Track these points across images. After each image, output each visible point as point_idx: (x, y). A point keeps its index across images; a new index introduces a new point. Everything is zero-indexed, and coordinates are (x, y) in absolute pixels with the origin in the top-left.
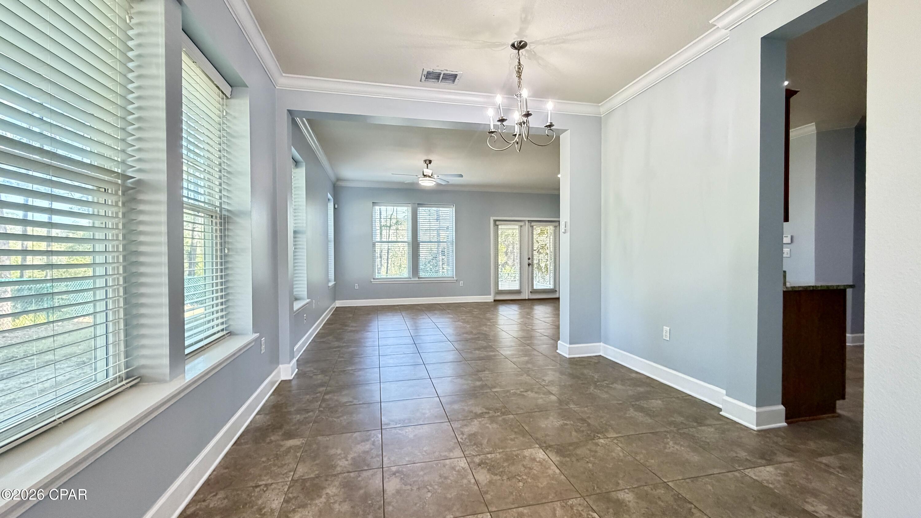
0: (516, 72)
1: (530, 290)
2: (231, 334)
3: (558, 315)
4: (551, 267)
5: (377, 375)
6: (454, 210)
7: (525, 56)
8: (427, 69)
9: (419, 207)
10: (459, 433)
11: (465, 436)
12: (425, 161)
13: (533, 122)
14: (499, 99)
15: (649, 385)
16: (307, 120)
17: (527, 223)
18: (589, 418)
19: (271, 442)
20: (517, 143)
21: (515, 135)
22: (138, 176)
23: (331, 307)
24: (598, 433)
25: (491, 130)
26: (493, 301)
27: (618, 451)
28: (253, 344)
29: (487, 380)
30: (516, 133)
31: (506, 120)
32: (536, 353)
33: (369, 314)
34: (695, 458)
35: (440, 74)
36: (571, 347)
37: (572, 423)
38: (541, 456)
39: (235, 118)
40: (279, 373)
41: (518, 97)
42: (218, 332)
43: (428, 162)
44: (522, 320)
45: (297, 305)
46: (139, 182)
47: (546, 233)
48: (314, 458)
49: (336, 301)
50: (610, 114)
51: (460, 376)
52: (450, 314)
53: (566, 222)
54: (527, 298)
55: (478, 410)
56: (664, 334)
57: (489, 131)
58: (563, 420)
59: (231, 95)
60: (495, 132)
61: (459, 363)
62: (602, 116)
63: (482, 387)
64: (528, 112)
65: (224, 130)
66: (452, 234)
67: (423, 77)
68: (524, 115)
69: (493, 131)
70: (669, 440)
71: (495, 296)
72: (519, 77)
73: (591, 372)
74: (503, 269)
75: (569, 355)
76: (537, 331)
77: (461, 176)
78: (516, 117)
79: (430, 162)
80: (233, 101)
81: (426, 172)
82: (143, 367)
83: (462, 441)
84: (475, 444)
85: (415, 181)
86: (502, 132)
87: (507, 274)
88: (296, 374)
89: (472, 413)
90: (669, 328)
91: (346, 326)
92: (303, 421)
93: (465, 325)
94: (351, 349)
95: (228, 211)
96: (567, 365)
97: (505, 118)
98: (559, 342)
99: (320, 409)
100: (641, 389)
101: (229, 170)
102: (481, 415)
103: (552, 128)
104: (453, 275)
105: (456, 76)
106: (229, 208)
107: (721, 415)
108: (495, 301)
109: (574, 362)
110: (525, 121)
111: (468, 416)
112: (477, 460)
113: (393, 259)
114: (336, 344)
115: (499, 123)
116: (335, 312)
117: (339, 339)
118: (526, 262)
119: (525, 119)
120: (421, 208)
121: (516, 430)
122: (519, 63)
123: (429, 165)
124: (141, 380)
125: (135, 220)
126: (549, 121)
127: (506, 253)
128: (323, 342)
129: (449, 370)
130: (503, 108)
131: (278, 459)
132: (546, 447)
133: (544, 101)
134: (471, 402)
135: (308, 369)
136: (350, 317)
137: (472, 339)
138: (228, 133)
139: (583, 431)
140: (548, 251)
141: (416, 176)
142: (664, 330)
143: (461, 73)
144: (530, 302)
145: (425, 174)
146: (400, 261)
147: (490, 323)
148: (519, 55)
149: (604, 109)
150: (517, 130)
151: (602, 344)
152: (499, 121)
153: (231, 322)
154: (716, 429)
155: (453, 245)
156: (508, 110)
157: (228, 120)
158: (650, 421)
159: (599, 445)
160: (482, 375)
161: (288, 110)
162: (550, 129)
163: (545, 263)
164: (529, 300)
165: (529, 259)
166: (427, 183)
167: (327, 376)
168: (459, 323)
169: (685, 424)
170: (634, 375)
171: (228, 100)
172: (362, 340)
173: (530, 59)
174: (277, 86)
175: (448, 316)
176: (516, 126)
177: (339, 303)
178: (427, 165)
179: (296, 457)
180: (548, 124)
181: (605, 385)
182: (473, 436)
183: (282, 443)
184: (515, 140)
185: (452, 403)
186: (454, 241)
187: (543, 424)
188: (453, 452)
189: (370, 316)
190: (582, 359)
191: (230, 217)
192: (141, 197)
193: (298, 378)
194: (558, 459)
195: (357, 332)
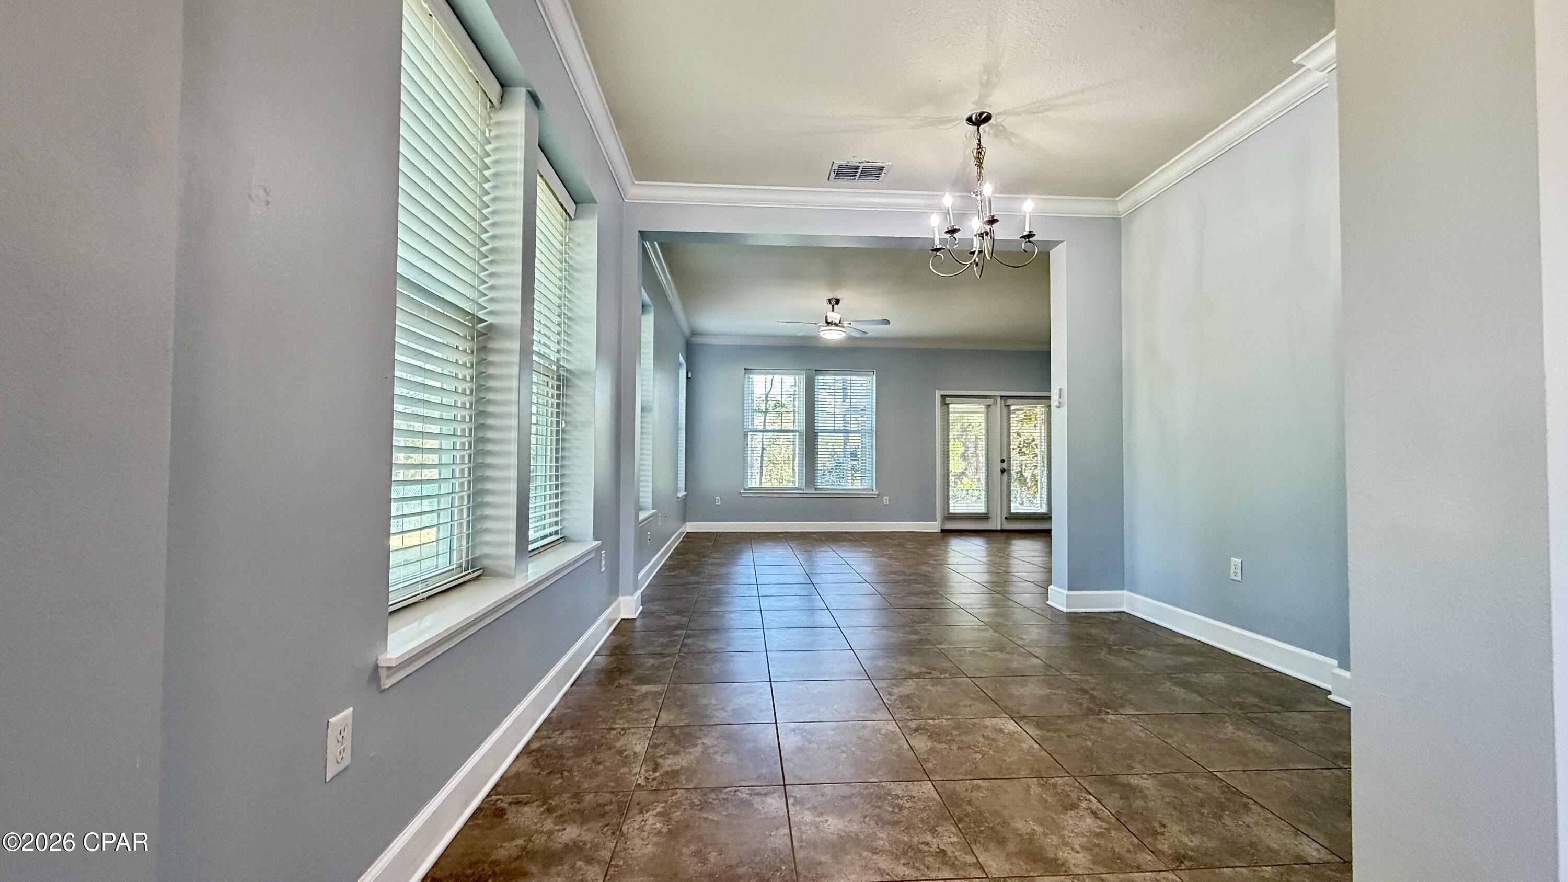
0: (973, 159)
1: (1005, 515)
2: (565, 539)
3: (1050, 553)
4: (1043, 480)
5: (758, 620)
6: (875, 378)
7: (988, 133)
8: (838, 162)
9: (816, 375)
10: (886, 694)
11: (894, 697)
12: (830, 301)
13: (1001, 232)
14: (948, 200)
15: (1202, 654)
16: (660, 244)
17: (999, 400)
18: (1093, 689)
19: (620, 686)
20: (977, 265)
21: (973, 253)
22: (490, 320)
23: (680, 530)
24: (1106, 707)
25: (935, 247)
26: (940, 531)
27: (1136, 730)
28: (593, 555)
29: (929, 634)
30: (974, 249)
31: (959, 230)
32: (1011, 603)
33: (737, 543)
34: (1271, 748)
35: (858, 168)
36: (1070, 595)
37: (1065, 693)
38: (1012, 728)
39: (579, 244)
40: (618, 608)
41: (977, 195)
42: (551, 535)
43: (833, 302)
44: (990, 558)
45: (642, 516)
46: (491, 327)
47: (1033, 419)
48: (681, 707)
49: (687, 523)
50: (1135, 212)
51: (884, 627)
52: (867, 547)
53: (1060, 390)
54: (999, 528)
55: (915, 669)
56: (1233, 570)
57: (931, 248)
58: (1050, 688)
59: (575, 215)
60: (941, 249)
61: (884, 611)
62: (1122, 217)
63: (921, 641)
64: (993, 217)
65: (566, 261)
66: (870, 420)
67: (832, 173)
68: (987, 221)
69: (938, 247)
70: (1227, 724)
71: (943, 523)
72: (980, 165)
73: (1103, 632)
74: (959, 482)
75: (1067, 607)
76: (1014, 574)
77: (887, 322)
78: (976, 224)
79: (838, 301)
80: (577, 223)
81: (831, 318)
82: (486, 556)
83: (889, 702)
84: (909, 707)
85: (813, 333)
86: (954, 250)
87: (965, 492)
88: (641, 613)
89: (906, 672)
90: (1240, 560)
91: (704, 557)
92: (659, 666)
93: (892, 562)
94: (714, 587)
95: (568, 371)
96: (1063, 621)
97: (957, 228)
98: (1050, 587)
99: (681, 654)
100: (1188, 659)
101: (570, 315)
102: (918, 676)
103: (1031, 239)
104: (872, 486)
105: (882, 169)
106: (569, 367)
107: (1330, 700)
108: (943, 531)
109: (1074, 618)
110: (989, 231)
111: (897, 675)
112: (913, 725)
113: (769, 468)
114: (693, 579)
115: (948, 236)
116: (686, 539)
117: (698, 574)
118: (998, 467)
119: (988, 228)
120: (820, 377)
121: (973, 696)
122: (979, 145)
123: (835, 306)
124: (483, 572)
125: (485, 373)
126: (1027, 229)
127: (964, 457)
128: (674, 576)
129: (866, 619)
130: (954, 212)
131: (632, 704)
132: (1017, 718)
133: (1021, 198)
134: (905, 659)
135: (655, 607)
136: (708, 546)
137: (904, 581)
138: (570, 266)
139: (1081, 704)
140: (1037, 451)
141: (816, 324)
142: (1233, 564)
143: (890, 164)
144: (1005, 534)
145: (829, 320)
146: (782, 470)
147: (935, 560)
148: (979, 133)
149: (1123, 205)
150: (976, 247)
151: (1125, 592)
152: (947, 232)
153: (565, 524)
154: (1316, 717)
155: (872, 436)
156: (962, 215)
157: (571, 249)
158: (1199, 699)
159: (1106, 722)
160: (918, 627)
161: (639, 231)
162: (1029, 241)
163: (1031, 471)
164: (1002, 531)
165: (1003, 461)
166: (833, 336)
167: (685, 617)
168: (882, 559)
169: (1260, 707)
170: (1181, 640)
171: (572, 222)
172: (731, 577)
173: (996, 136)
174: (626, 199)
175: (864, 549)
176: (975, 238)
177: (691, 527)
178: (833, 306)
179: (658, 704)
180: (1026, 233)
181: (1126, 650)
182: (904, 699)
183: (636, 688)
184: (973, 260)
185: (873, 658)
186: (875, 429)
187: (1017, 691)
188: (876, 713)
189: (738, 546)
190: (1088, 616)
191: (570, 379)
192: (492, 345)
193: (643, 618)
194: (1038, 732)
195: (722, 565)
